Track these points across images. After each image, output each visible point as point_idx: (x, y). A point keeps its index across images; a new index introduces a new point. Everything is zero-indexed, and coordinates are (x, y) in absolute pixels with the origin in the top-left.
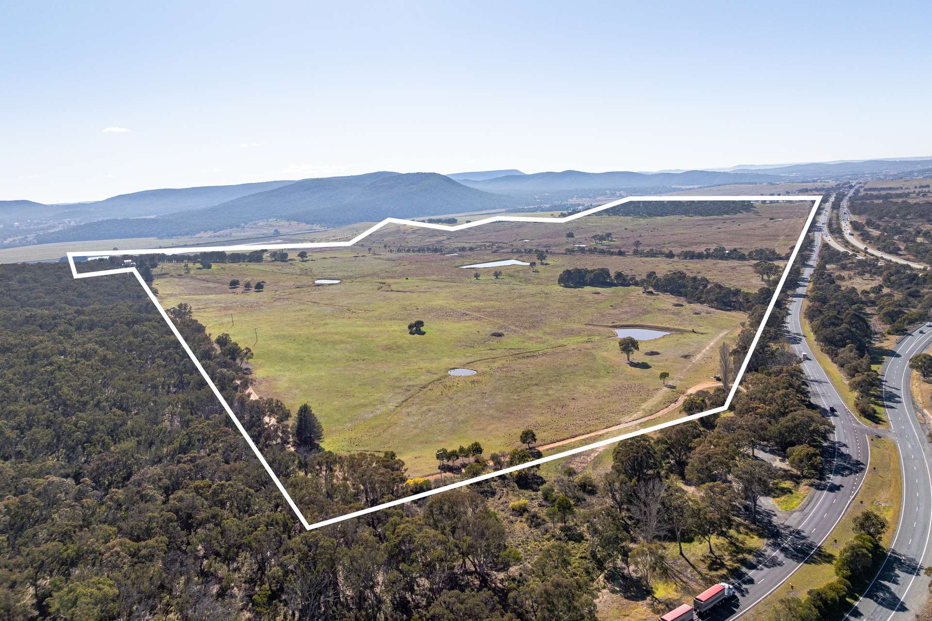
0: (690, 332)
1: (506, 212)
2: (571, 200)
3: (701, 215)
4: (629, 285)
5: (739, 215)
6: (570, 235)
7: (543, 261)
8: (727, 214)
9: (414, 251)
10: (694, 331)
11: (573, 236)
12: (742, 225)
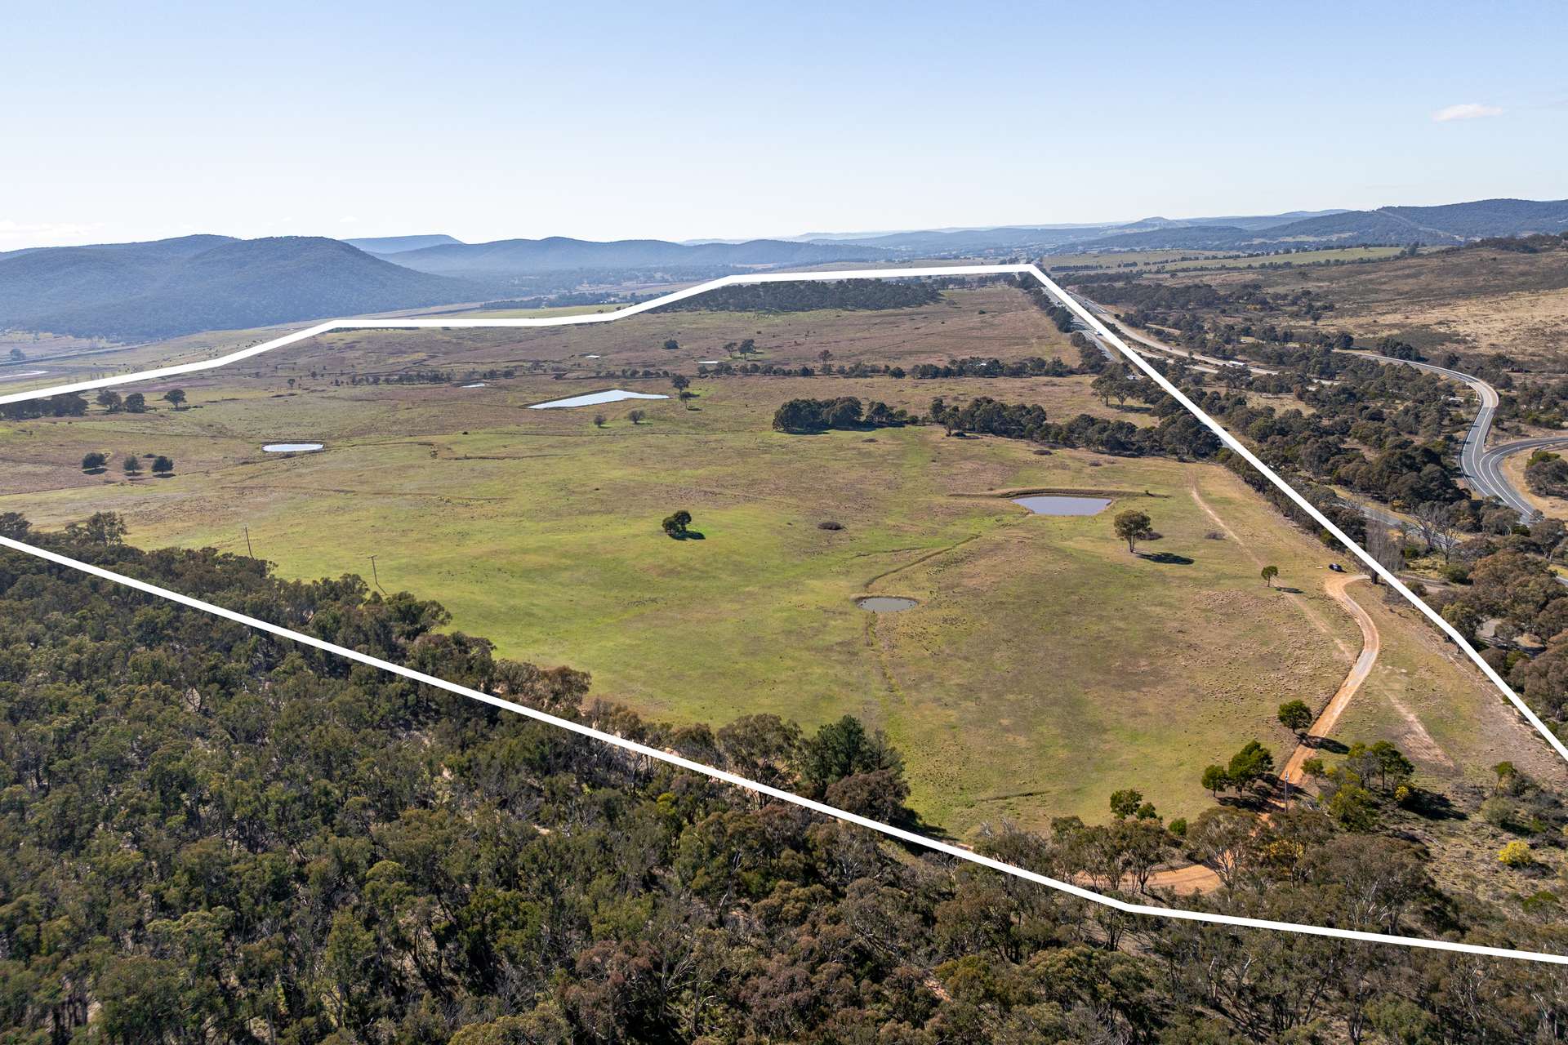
0: (1142, 495)
1: (481, 307)
2: (580, 288)
3: (866, 307)
4: (901, 424)
5: (925, 308)
6: (672, 345)
7: (685, 390)
8: (908, 306)
9: (387, 381)
10: (1148, 494)
11: (676, 347)
12: (948, 323)
